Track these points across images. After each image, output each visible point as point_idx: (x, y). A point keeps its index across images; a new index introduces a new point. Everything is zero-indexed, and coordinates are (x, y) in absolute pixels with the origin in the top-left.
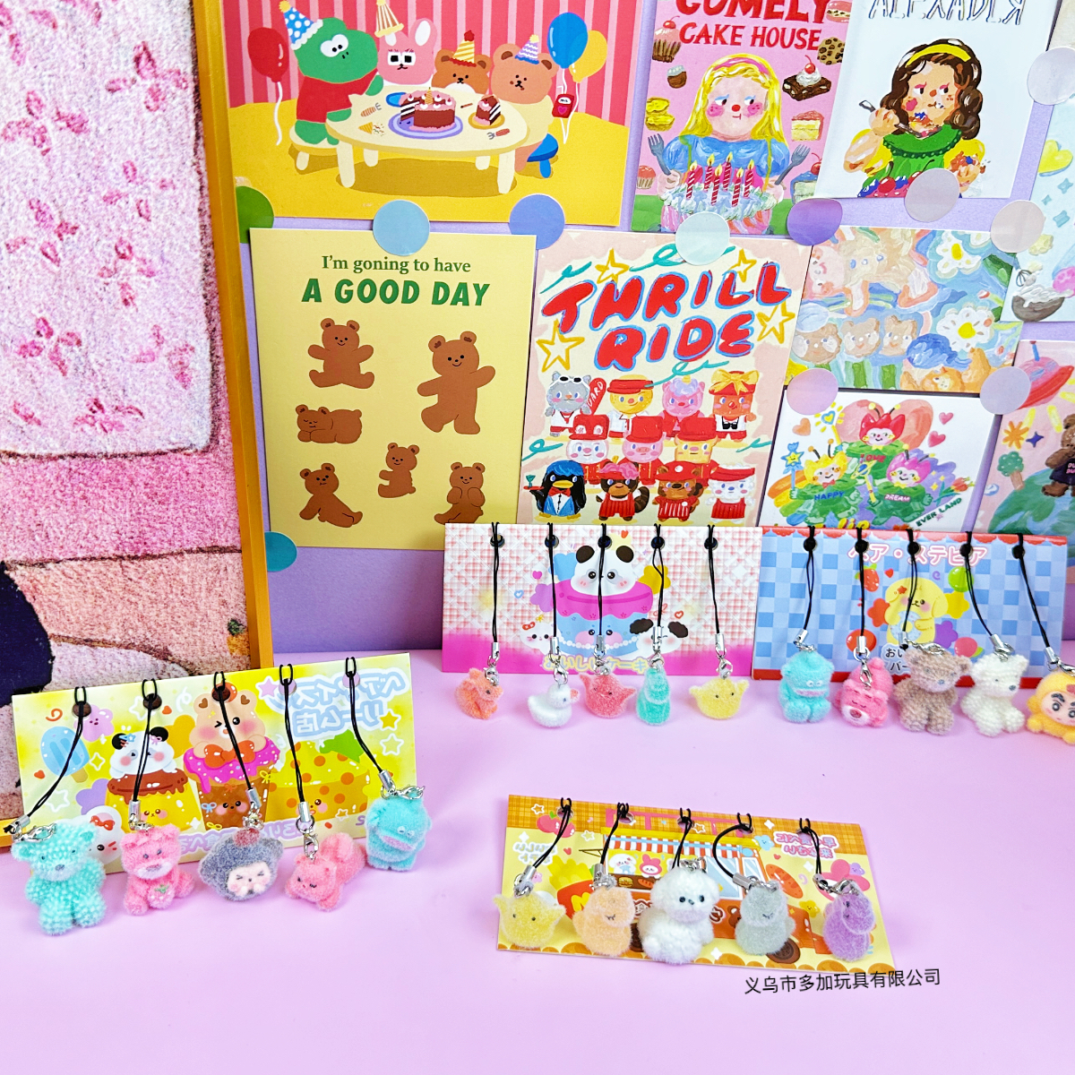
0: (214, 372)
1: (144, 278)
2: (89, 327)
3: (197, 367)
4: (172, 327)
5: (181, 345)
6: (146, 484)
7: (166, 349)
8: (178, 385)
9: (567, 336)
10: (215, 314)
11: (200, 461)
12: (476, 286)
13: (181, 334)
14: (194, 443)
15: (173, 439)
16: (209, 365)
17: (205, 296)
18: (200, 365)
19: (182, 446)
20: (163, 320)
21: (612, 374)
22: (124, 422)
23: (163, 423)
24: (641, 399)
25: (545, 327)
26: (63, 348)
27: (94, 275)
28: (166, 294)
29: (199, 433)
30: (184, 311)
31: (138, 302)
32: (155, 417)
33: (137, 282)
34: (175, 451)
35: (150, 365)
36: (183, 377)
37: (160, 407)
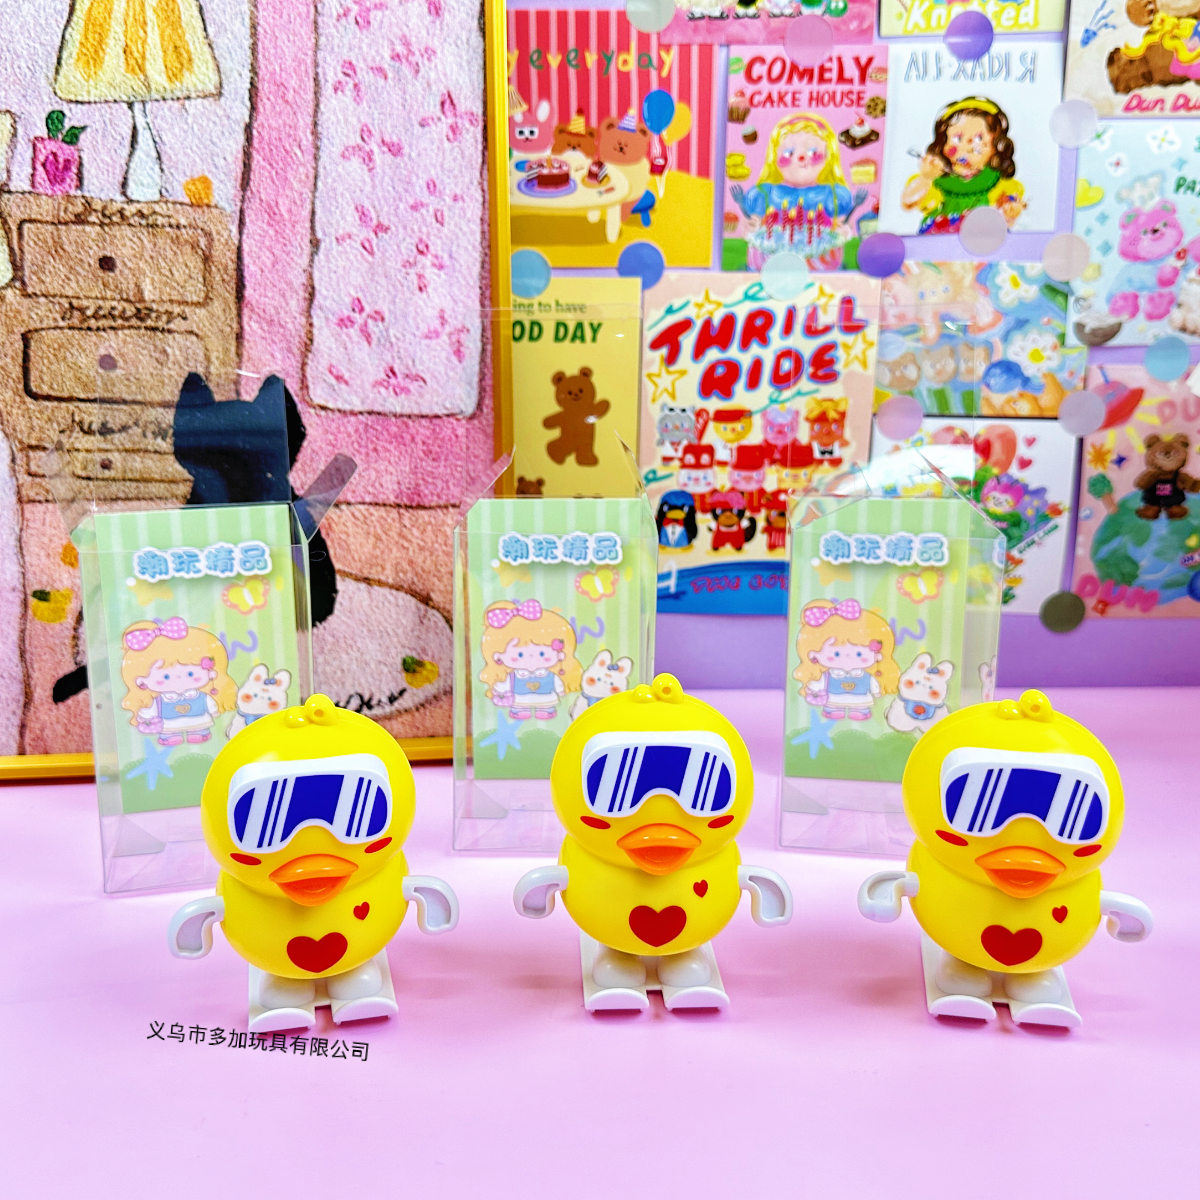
0: (484, 350)
1: (436, 271)
2: (392, 308)
3: (471, 345)
4: (454, 311)
5: (459, 326)
6: (424, 443)
7: (448, 329)
8: (454, 359)
9: (673, 368)
10: (487, 303)
11: (469, 426)
12: (592, 325)
13: (460, 318)
14: (464, 409)
15: (448, 405)
16: (479, 344)
17: (481, 288)
18: (473, 344)
19: (454, 412)
20: (448, 305)
21: (714, 404)
22: (411, 387)
23: (440, 390)
24: (743, 428)
25: (652, 362)
26: (370, 322)
27: (399, 266)
28: (451, 285)
29: (468, 402)
30: (466, 300)
31: (429, 290)
32: (435, 386)
33: (430, 273)
34: (448, 416)
35: (434, 342)
36: (458, 353)
37: (439, 377)
